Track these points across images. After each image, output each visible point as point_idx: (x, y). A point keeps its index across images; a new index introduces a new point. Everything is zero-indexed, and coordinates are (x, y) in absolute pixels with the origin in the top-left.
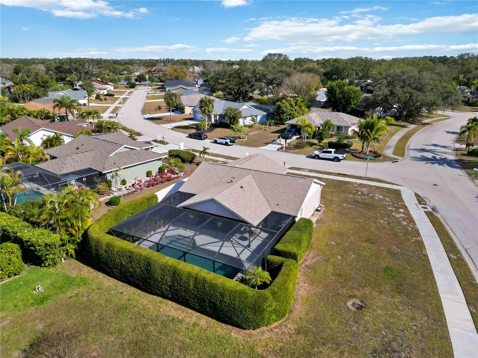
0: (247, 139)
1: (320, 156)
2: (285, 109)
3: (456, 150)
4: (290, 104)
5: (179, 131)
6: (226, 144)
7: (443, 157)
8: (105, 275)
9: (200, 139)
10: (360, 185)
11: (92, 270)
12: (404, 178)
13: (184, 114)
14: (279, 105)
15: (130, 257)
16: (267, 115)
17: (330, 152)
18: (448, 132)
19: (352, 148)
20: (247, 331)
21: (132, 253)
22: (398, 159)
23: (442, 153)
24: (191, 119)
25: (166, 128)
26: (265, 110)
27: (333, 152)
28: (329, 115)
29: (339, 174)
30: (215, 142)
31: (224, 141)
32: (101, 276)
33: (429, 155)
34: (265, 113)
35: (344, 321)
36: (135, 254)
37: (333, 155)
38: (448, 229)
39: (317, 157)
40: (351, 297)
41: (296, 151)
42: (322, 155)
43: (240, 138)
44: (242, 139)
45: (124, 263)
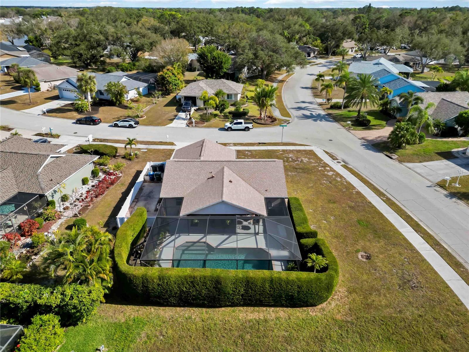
0: (145, 117)
1: (233, 128)
2: (170, 80)
3: (321, 105)
4: (173, 74)
5: (56, 117)
6: (131, 126)
7: (317, 113)
8: (155, 307)
9: (94, 125)
10: (283, 151)
11: (136, 308)
12: (307, 138)
13: (40, 92)
14: (162, 75)
15: (192, 282)
16: (148, 86)
17: (241, 123)
18: (303, 88)
19: (249, 115)
20: (319, 307)
21: (194, 278)
22: (289, 121)
23: (313, 109)
24: (57, 98)
25: (35, 114)
26: (144, 81)
27: (243, 123)
28: (216, 84)
29: (260, 143)
30: (116, 126)
31: (127, 124)
32: (152, 310)
33: (308, 113)
34: (146, 85)
35: (368, 271)
36: (198, 278)
37: (243, 126)
38: (364, 177)
39: (230, 129)
40: (357, 251)
41: (205, 124)
42: (234, 127)
43: (139, 117)
44: (141, 117)
45: (185, 289)
